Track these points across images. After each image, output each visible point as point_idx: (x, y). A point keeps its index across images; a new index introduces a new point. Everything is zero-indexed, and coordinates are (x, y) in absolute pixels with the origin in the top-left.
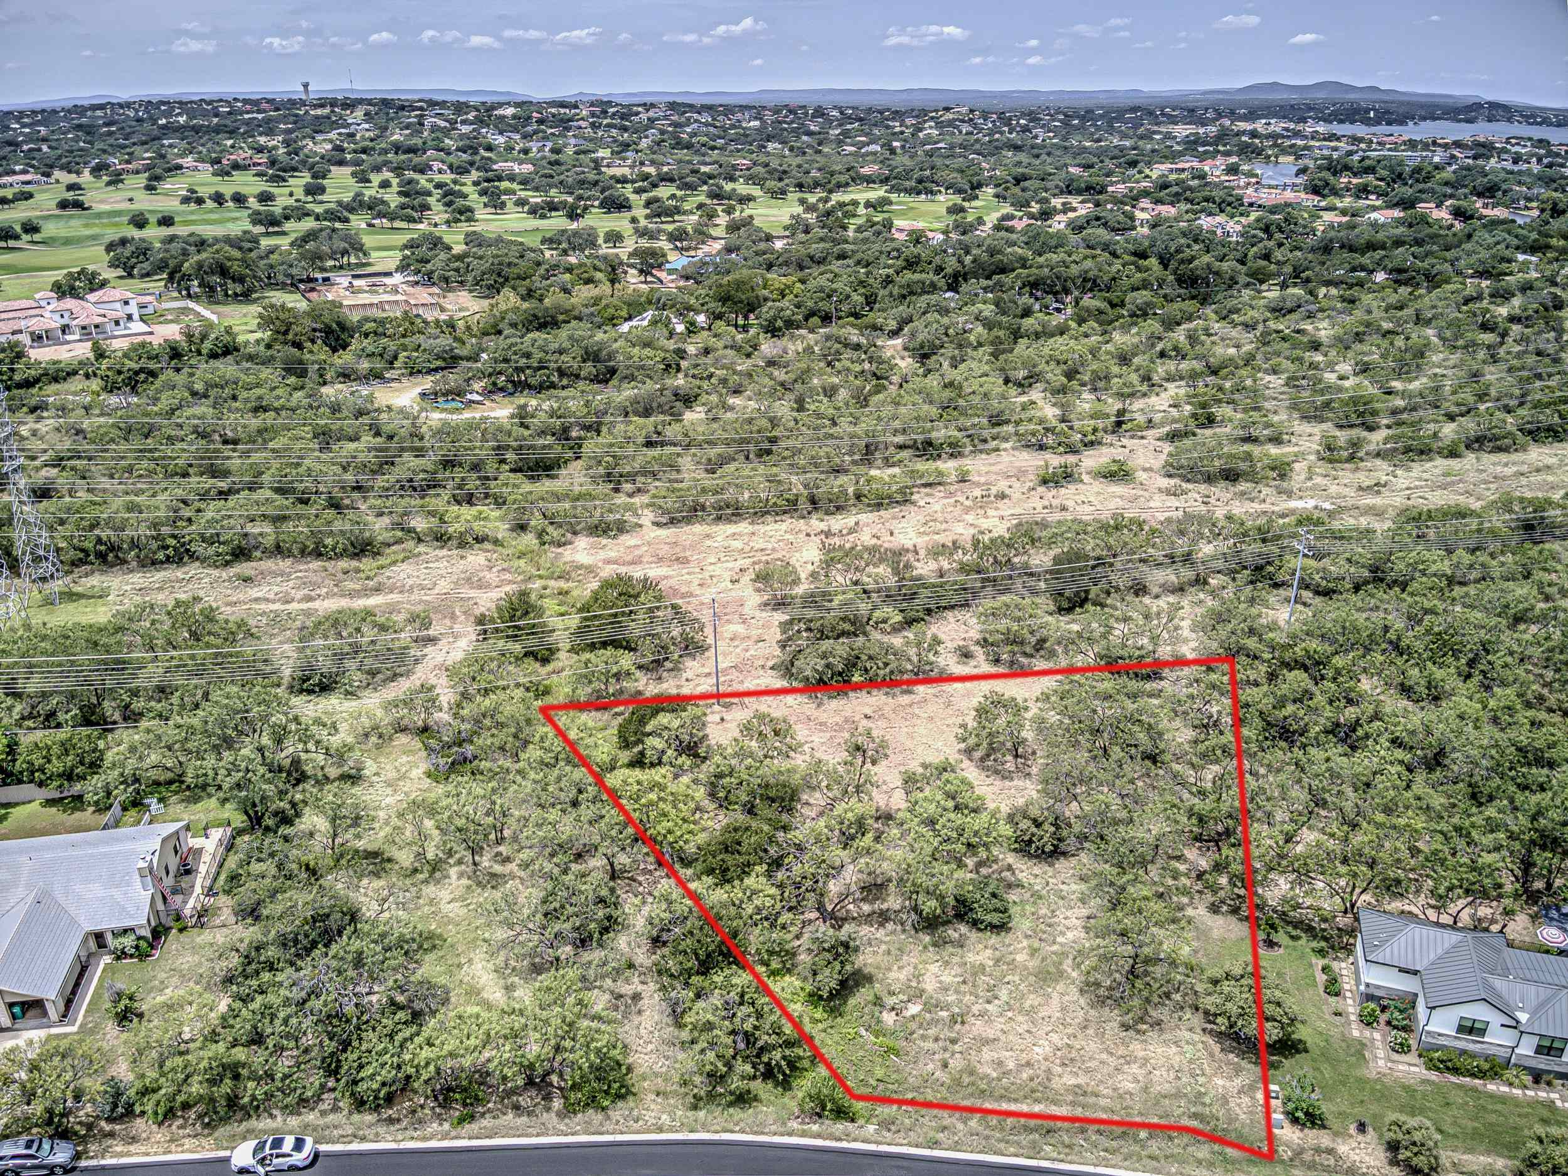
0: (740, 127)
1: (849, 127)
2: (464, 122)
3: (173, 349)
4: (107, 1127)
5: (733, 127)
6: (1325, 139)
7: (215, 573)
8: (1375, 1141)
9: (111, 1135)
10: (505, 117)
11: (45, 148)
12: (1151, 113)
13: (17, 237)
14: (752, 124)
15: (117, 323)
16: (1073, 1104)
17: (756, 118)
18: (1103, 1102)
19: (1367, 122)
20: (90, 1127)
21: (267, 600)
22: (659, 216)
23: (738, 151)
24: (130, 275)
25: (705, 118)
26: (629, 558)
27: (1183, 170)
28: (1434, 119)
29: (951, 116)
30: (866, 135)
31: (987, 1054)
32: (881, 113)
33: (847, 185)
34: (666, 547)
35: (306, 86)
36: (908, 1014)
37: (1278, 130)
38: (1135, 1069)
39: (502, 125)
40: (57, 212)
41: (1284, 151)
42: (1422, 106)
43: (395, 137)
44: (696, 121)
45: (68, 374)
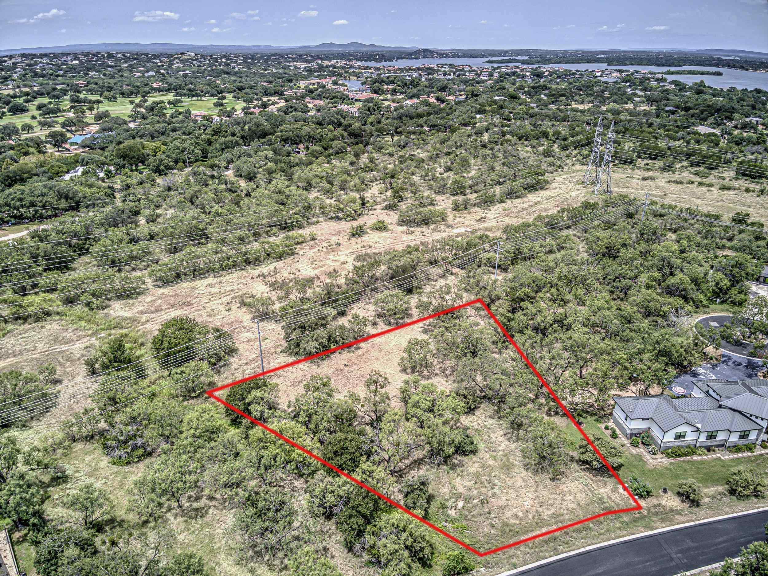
0: (67, 64)
1: (131, 63)
5: (63, 64)
6: (365, 69)
8: (672, 495)
12: (283, 57)
14: (74, 62)
16: (556, 523)
17: (75, 59)
18: (567, 517)
19: (376, 61)
22: (48, 114)
23: (74, 77)
26: (153, 308)
27: (314, 84)
28: (403, 58)
29: (186, 57)
30: (143, 67)
31: (508, 514)
32: (147, 56)
33: (150, 93)
34: (172, 298)
36: (459, 507)
37: (342, 65)
38: (568, 497)
41: (351, 74)
42: (395, 52)
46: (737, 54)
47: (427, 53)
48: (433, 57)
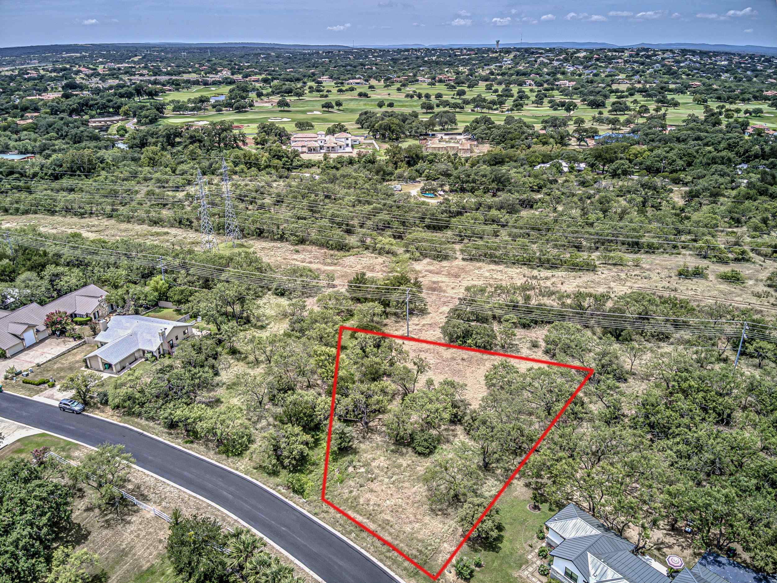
2: (557, 60)
3: (351, 160)
4: (99, 405)
7: (290, 247)
9: (99, 408)
10: (579, 57)
11: (374, 68)
13: (332, 107)
14: (723, 63)
15: (341, 147)
20: (95, 404)
21: (296, 260)
22: (616, 111)
23: (701, 77)
24: (362, 128)
25: (696, 58)
31: (368, 495)
33: (749, 100)
34: (457, 269)
35: (498, 42)
36: (358, 471)
38: (417, 525)
39: (576, 62)
40: (357, 98)
43: (520, 68)
44: (690, 60)
45: (313, 165)
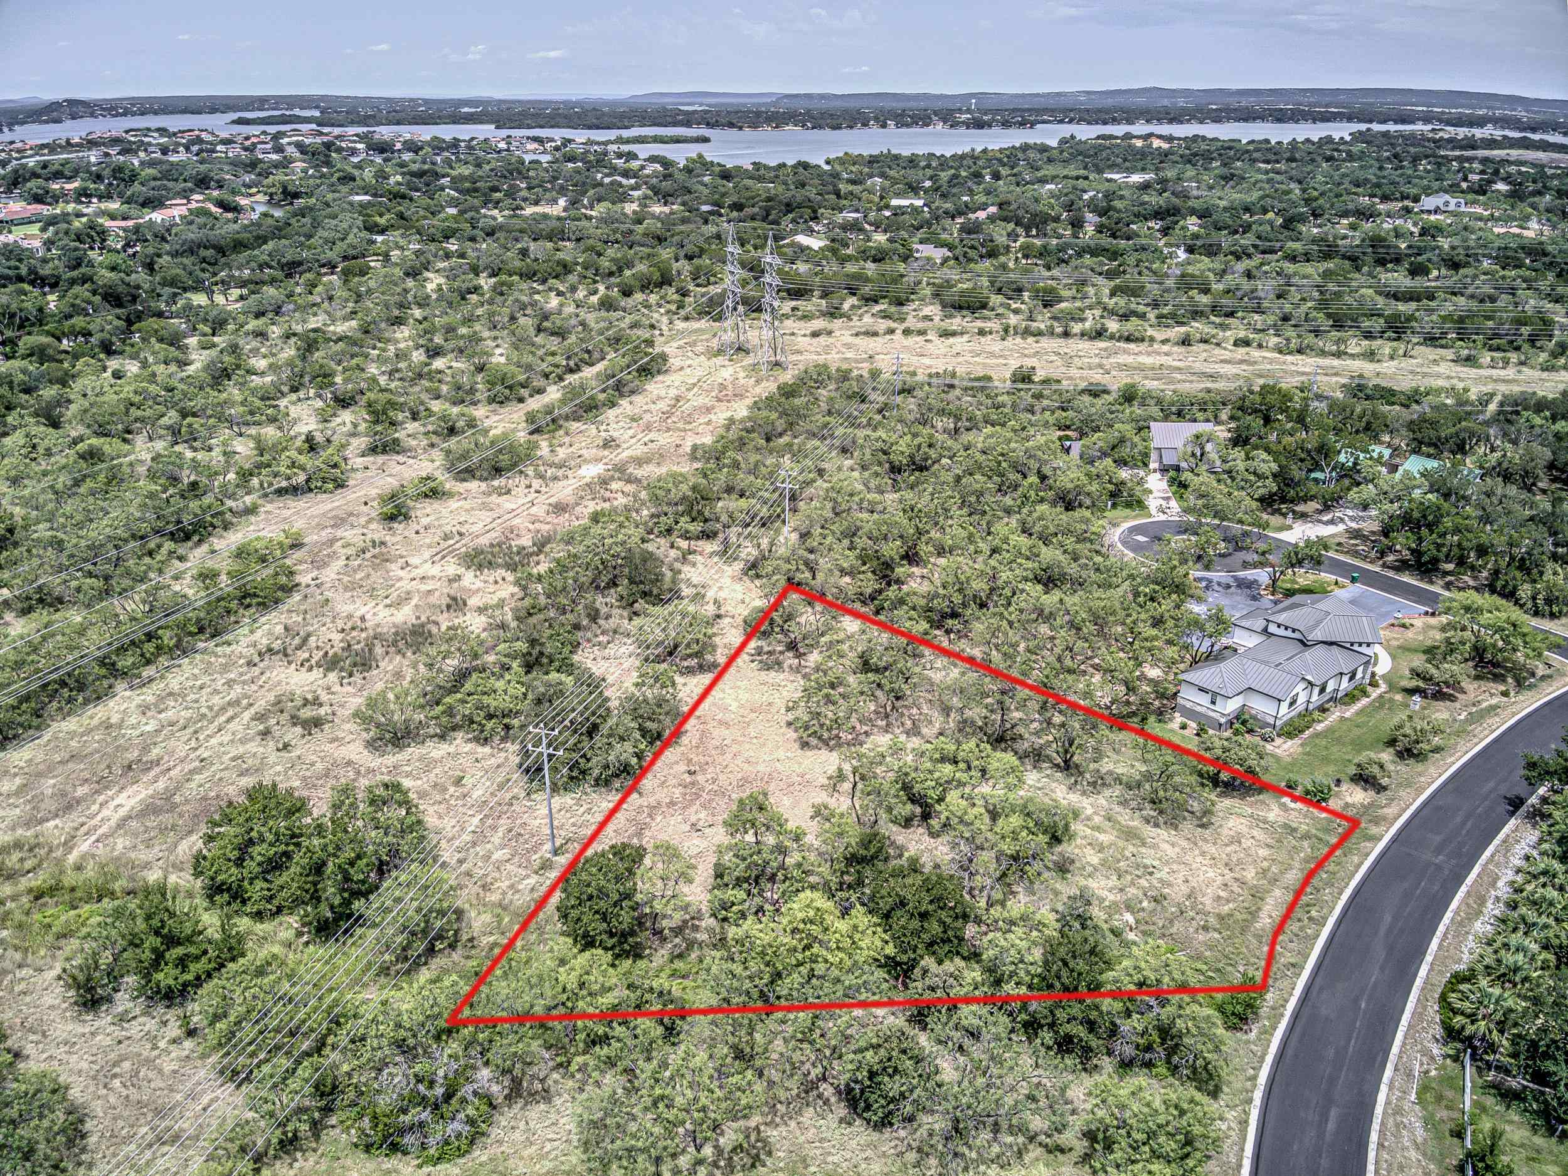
8: (1348, 785)
46: (699, 100)
47: (76, 109)
48: (92, 115)
